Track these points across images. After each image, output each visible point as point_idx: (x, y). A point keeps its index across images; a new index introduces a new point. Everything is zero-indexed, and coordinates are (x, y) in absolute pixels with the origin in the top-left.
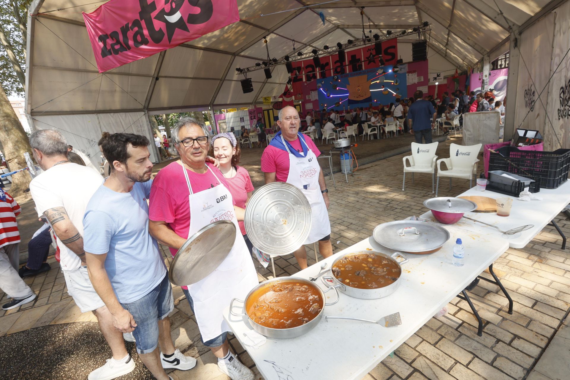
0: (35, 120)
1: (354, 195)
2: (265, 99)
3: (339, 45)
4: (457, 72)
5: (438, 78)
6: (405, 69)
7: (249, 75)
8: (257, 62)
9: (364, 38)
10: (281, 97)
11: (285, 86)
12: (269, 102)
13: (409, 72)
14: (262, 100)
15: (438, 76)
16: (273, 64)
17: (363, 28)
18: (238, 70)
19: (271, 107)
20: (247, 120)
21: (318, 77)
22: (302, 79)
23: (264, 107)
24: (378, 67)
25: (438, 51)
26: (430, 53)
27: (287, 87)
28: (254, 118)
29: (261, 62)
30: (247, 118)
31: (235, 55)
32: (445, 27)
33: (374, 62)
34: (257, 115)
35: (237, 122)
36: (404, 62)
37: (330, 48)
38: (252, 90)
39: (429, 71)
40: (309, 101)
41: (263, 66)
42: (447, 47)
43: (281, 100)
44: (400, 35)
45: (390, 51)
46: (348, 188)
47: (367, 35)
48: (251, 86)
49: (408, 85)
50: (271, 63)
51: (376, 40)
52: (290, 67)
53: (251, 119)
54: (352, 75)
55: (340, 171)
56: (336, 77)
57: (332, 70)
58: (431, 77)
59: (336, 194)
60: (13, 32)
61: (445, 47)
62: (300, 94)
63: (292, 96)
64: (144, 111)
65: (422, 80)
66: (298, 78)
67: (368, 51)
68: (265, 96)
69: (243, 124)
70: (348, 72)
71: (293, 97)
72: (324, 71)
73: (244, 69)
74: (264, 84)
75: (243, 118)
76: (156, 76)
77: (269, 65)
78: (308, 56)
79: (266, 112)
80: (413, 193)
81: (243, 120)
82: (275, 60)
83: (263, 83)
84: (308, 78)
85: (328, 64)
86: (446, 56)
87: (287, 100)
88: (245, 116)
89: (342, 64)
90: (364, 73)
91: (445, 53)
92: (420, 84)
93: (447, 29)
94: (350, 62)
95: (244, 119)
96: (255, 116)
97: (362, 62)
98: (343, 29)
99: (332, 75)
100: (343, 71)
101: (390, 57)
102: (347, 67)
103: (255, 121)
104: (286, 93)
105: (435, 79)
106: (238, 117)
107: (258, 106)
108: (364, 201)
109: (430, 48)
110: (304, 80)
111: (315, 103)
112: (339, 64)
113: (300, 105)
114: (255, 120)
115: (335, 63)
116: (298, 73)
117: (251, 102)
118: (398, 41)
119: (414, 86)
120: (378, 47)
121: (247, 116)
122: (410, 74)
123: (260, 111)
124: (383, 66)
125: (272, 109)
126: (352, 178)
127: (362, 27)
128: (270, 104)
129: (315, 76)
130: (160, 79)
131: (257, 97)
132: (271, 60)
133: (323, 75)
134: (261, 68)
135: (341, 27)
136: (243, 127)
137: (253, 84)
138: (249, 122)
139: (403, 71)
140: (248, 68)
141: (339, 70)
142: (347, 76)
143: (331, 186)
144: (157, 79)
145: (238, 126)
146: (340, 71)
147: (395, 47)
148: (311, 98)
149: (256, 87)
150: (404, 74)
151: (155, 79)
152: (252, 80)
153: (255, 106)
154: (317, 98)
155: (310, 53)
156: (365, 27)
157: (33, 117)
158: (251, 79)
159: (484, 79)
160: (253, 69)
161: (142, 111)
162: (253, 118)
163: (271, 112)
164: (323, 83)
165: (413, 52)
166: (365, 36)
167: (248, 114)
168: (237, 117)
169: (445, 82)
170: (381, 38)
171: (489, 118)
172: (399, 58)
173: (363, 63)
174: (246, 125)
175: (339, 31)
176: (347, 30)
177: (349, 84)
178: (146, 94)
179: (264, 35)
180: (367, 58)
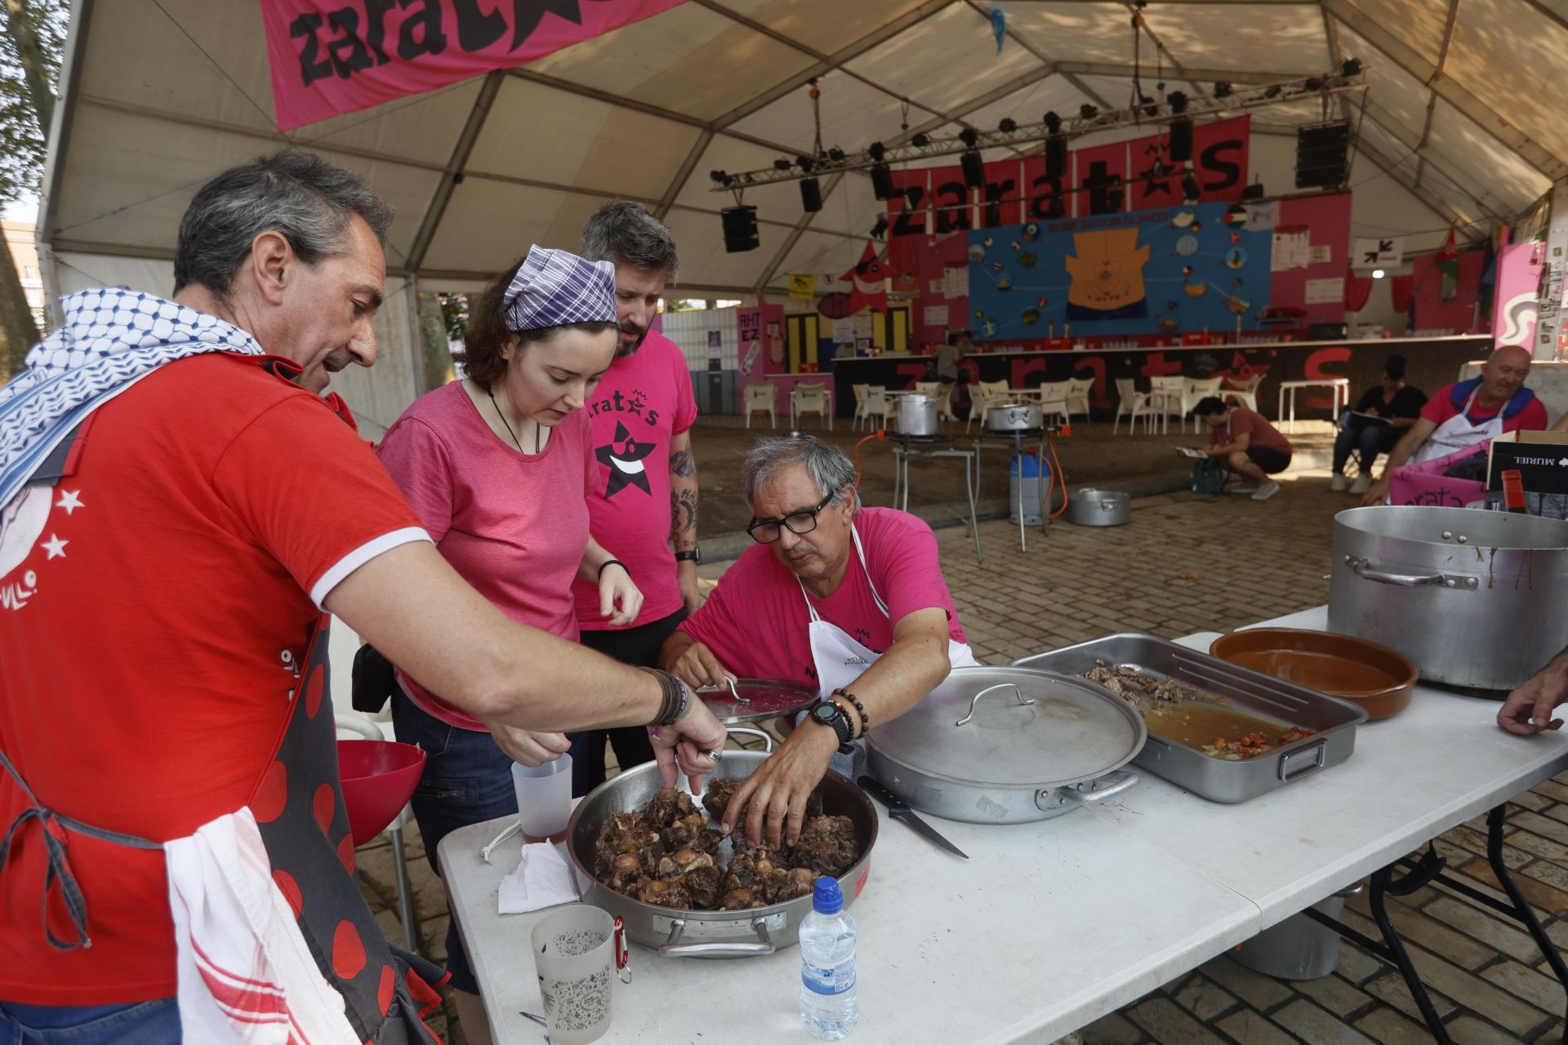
0: (62, 263)
1: (1038, 590)
2: (798, 280)
3: (1052, 120)
4: (1451, 239)
5: (1382, 255)
6: (1271, 215)
7: (751, 196)
8: (780, 156)
9: (1137, 102)
10: (847, 277)
11: (864, 244)
12: (807, 290)
13: (1282, 229)
14: (786, 283)
15: (1384, 247)
16: (829, 167)
17: (1137, 77)
18: (718, 176)
19: (813, 309)
20: (731, 342)
21: (976, 224)
22: (921, 228)
23: (790, 307)
24: (1177, 206)
25: (1386, 166)
26: (1360, 170)
27: (869, 249)
28: (754, 338)
29: (792, 159)
30: (731, 335)
31: (712, 128)
32: (1421, 80)
33: (1165, 187)
34: (765, 329)
35: (699, 343)
36: (1267, 193)
37: (1020, 127)
38: (755, 244)
39: (1354, 229)
40: (938, 300)
41: (799, 170)
42: (1424, 152)
43: (845, 287)
44: (1261, 98)
45: (1222, 156)
46: (1023, 569)
47: (1145, 94)
48: (754, 230)
49: (1277, 273)
50: (823, 164)
51: (1175, 110)
52: (884, 183)
53: (744, 338)
54: (1086, 227)
55: (1006, 514)
56: (1033, 228)
57: (1023, 203)
58: (1358, 250)
59: (980, 581)
60: (55, 10)
61: (1415, 151)
62: (910, 274)
63: (882, 278)
64: (406, 277)
65: (1327, 255)
66: (910, 223)
67: (1147, 153)
68: (799, 272)
69: (715, 353)
70: (1074, 214)
71: (888, 282)
72: (994, 205)
73: (737, 176)
74: (797, 232)
75: (718, 333)
76: (455, 169)
77: (818, 169)
78: (945, 147)
79: (794, 324)
80: (1248, 603)
81: (719, 340)
82: (837, 155)
83: (796, 228)
84: (942, 225)
85: (1010, 185)
86: (1418, 185)
87: (865, 287)
88: (725, 327)
89: (1057, 186)
90: (1129, 222)
91: (1414, 175)
92: (1318, 271)
93: (1427, 85)
94: (1085, 184)
95: (723, 338)
96: (756, 331)
97: (1126, 182)
98: (1069, 76)
99: (1023, 221)
100: (1058, 209)
101: (1221, 176)
102: (1075, 196)
103: (755, 347)
104: (867, 268)
105: (1373, 256)
106: (703, 328)
107: (771, 300)
108: (1069, 611)
109: (1358, 154)
110: (930, 230)
111: (958, 306)
112: (1046, 188)
113: (905, 309)
114: (754, 343)
115: (1037, 182)
116: (909, 206)
117: (751, 284)
118: (1252, 127)
119: (1298, 277)
120: (1181, 135)
121: (731, 327)
122: (1286, 237)
123: (776, 316)
124: (1195, 203)
125: (815, 315)
126: (1041, 538)
127: (1133, 72)
128: (810, 297)
129: (964, 221)
130: (467, 180)
131: (770, 271)
132: (823, 154)
133: (991, 218)
134: (792, 177)
135: (1065, 68)
136: (715, 364)
137: (760, 227)
138: (735, 347)
139: (1262, 225)
140: (748, 175)
141: (1045, 206)
142: (1072, 226)
143: (966, 557)
144: (458, 178)
145: (700, 358)
146: (1049, 208)
147: (1240, 145)
148: (944, 290)
149: (769, 237)
150: (1265, 236)
151: (450, 178)
152: (759, 214)
153: (761, 300)
154: (965, 290)
155: (953, 139)
156: (1141, 72)
157: (59, 255)
158: (755, 208)
159: (1548, 261)
160: (764, 177)
161: (399, 276)
162: (750, 335)
163: (810, 322)
164: (989, 243)
165: (1300, 155)
166: (1141, 97)
167: (734, 321)
168: (699, 329)
169: (1409, 270)
170: (1192, 104)
171: (1555, 383)
172: (1251, 182)
173: (1129, 187)
174: (726, 357)
175: (1057, 79)
176: (1084, 78)
177: (1074, 255)
178: (419, 223)
179: (811, 74)
180: (1144, 175)
